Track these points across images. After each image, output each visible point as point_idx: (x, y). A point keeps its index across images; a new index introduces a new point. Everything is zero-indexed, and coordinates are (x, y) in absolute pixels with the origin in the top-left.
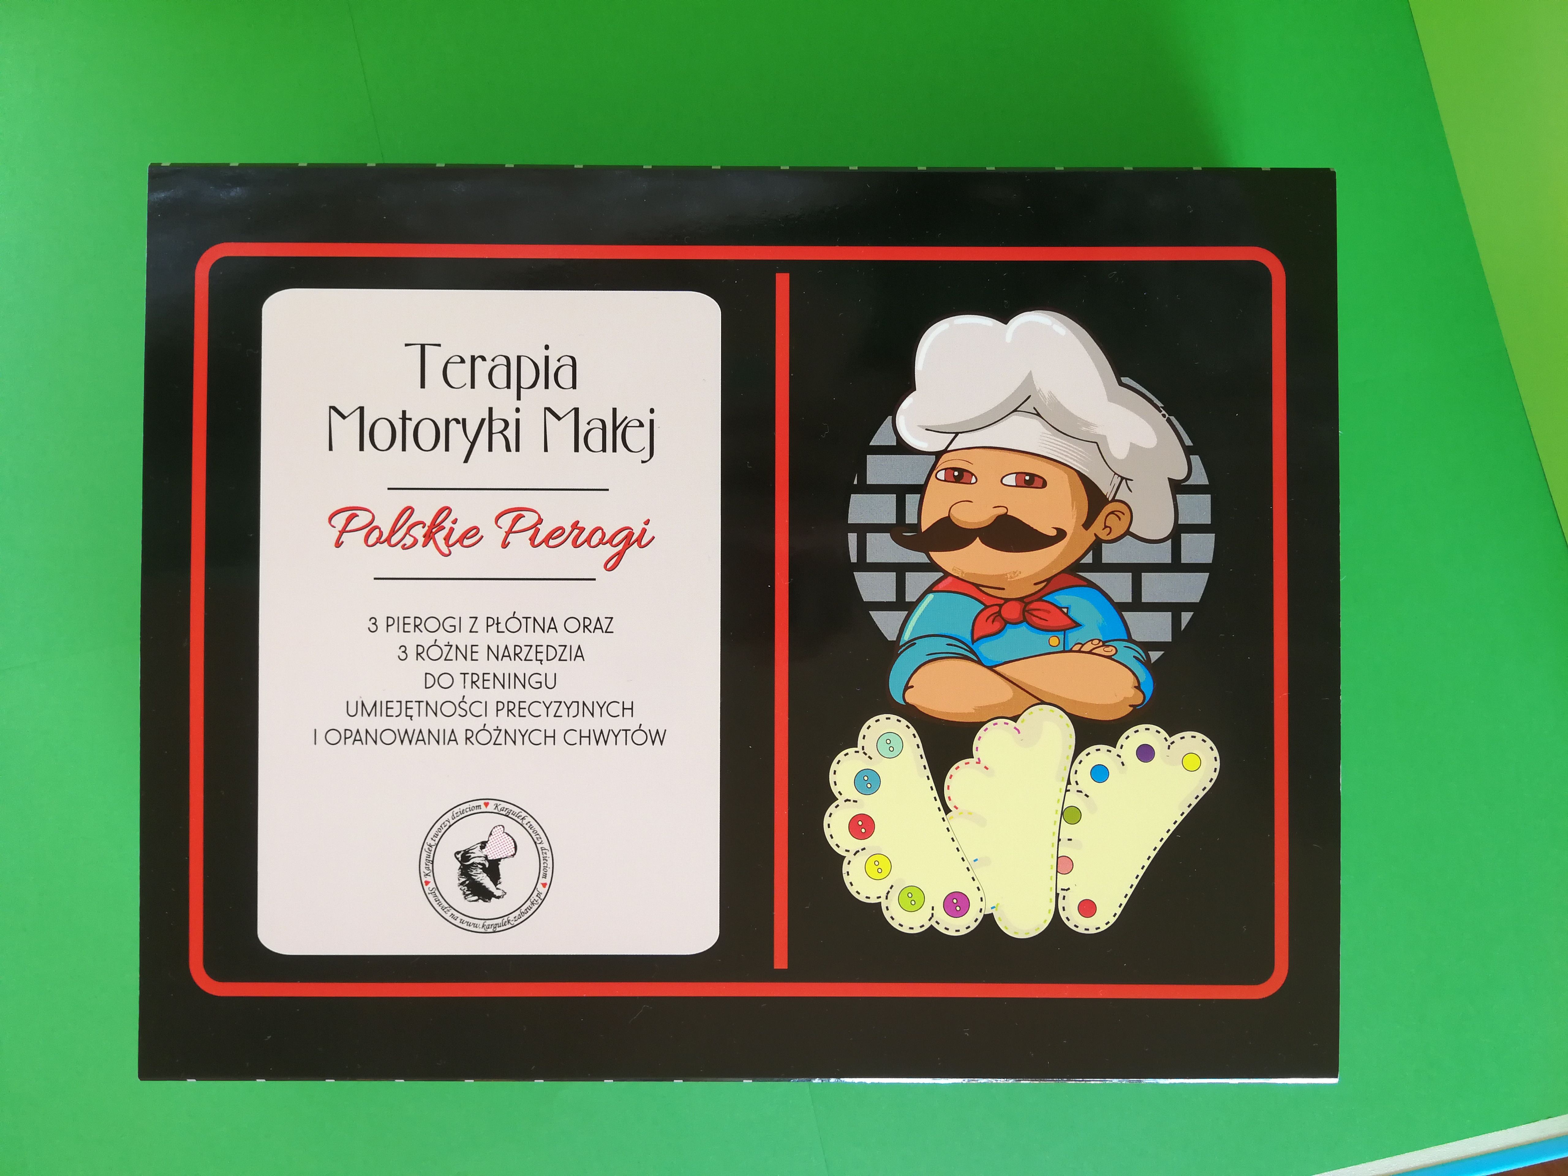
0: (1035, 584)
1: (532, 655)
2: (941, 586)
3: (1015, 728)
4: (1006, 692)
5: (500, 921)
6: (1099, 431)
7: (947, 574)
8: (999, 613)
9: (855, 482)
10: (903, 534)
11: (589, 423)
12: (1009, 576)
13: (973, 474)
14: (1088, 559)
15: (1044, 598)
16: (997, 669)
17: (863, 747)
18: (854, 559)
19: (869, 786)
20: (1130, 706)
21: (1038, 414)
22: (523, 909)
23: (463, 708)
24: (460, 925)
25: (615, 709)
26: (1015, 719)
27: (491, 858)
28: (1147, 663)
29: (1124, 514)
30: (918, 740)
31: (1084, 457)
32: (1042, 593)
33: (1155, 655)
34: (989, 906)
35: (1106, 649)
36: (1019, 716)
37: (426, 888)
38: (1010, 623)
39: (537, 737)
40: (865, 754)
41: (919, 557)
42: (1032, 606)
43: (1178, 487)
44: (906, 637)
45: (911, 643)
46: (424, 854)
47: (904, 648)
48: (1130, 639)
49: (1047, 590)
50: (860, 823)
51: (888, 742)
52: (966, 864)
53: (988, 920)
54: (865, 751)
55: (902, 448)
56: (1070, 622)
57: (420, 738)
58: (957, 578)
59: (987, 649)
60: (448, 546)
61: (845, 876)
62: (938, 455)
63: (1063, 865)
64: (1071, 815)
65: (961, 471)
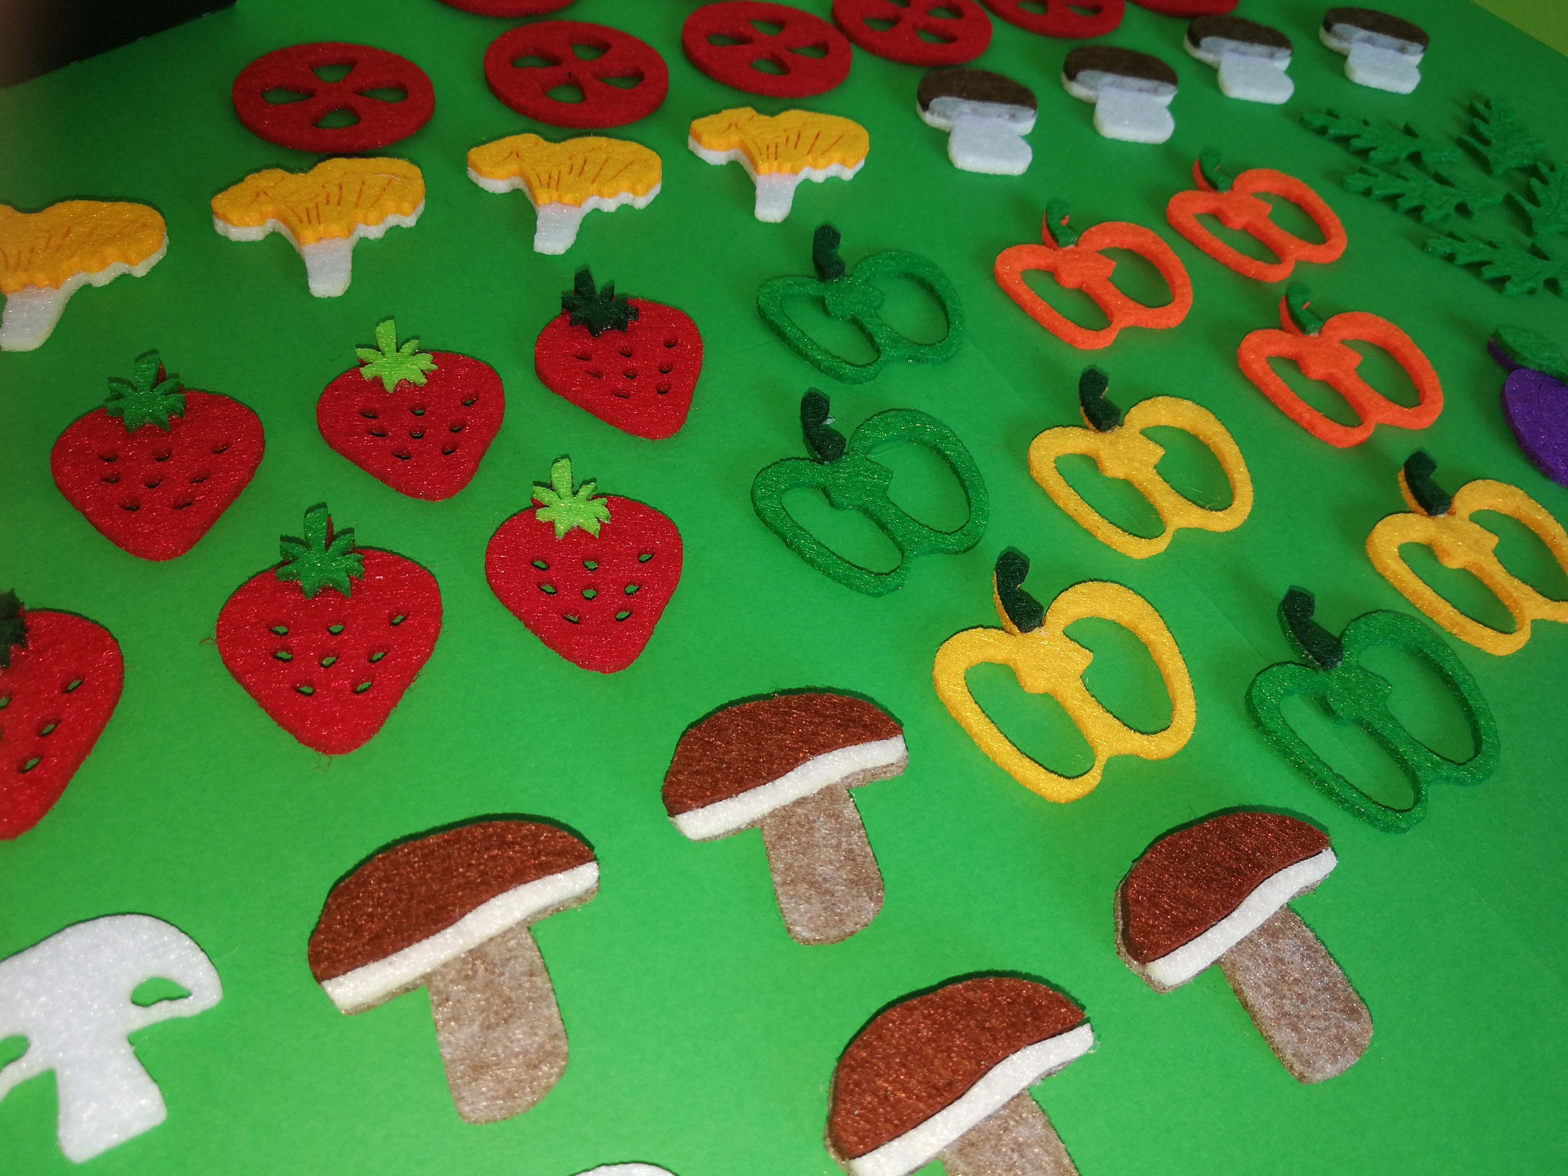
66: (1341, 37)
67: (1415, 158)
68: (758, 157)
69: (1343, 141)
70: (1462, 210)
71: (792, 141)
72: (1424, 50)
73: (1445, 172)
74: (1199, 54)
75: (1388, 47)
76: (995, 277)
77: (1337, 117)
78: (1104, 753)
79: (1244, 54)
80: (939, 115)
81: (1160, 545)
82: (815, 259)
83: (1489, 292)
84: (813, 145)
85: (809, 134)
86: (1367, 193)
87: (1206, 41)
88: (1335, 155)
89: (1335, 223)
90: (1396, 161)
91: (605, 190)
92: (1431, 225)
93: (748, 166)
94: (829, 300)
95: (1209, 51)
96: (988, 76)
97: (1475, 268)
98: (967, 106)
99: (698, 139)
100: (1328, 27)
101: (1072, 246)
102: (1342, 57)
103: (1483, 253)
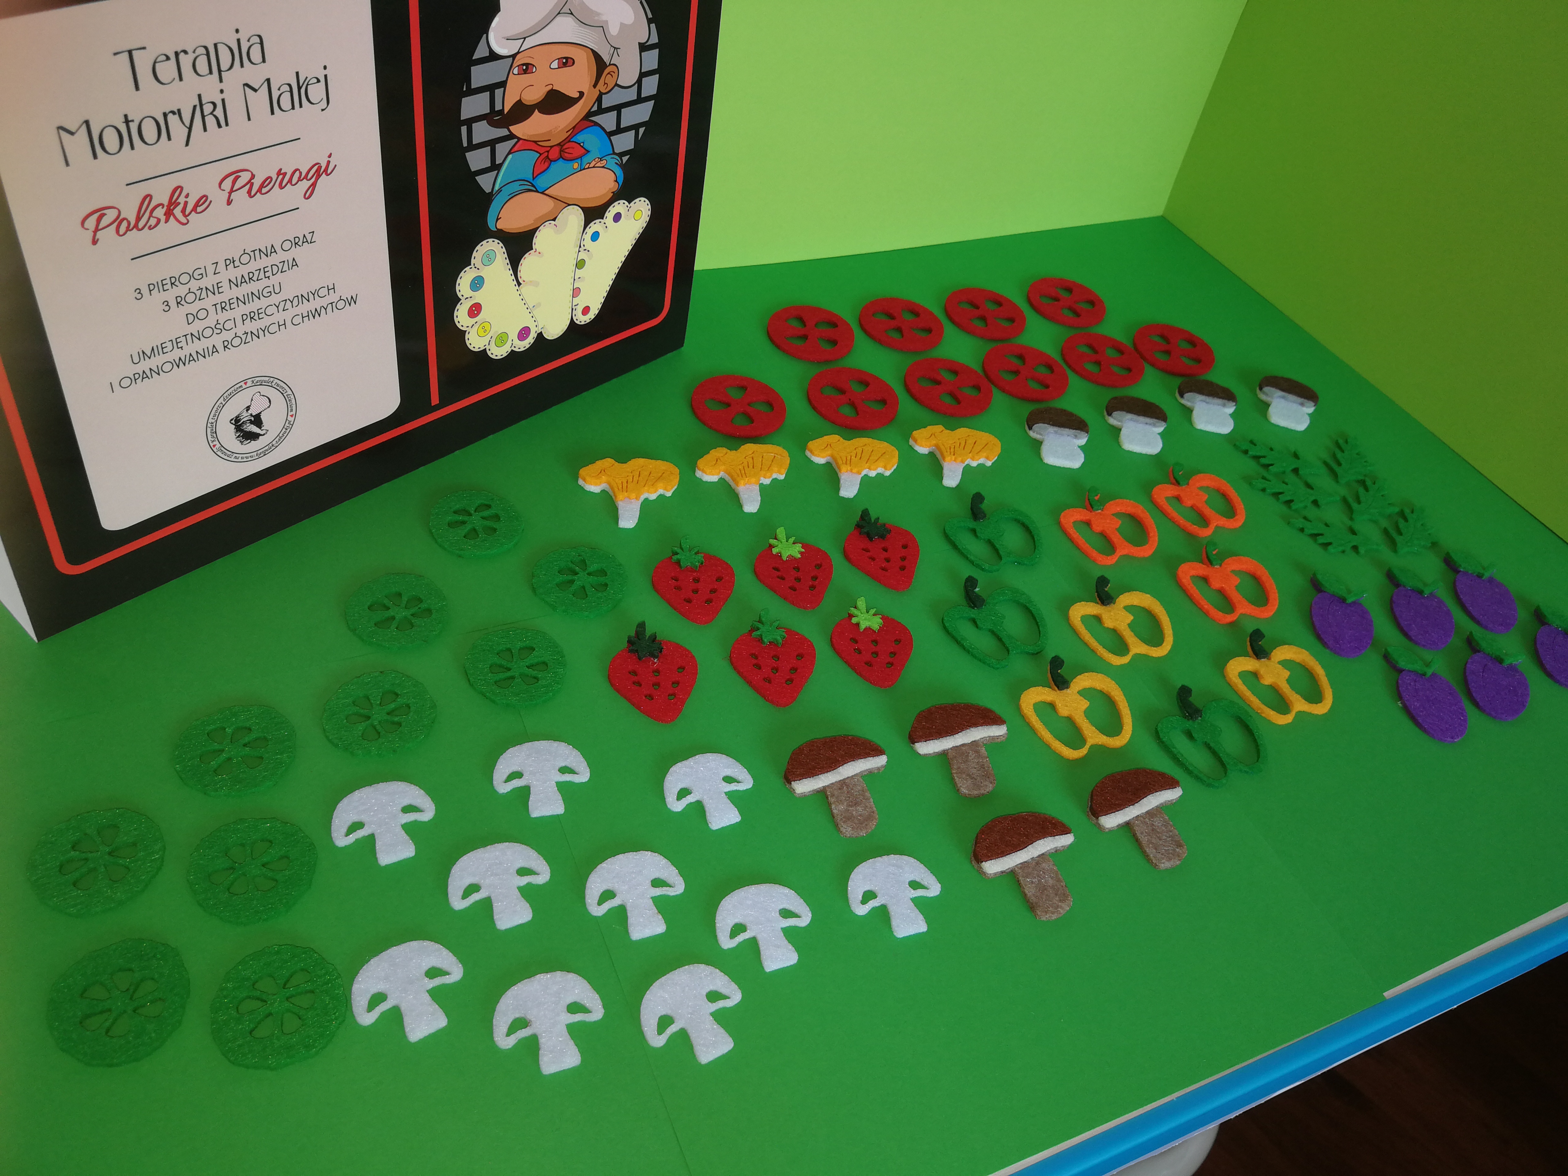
0: (567, 132)
1: (262, 275)
2: (516, 149)
3: (555, 225)
4: (548, 204)
5: (267, 447)
6: (604, 18)
7: (519, 139)
8: (547, 157)
9: (465, 89)
10: (494, 118)
11: (279, 89)
12: (553, 130)
13: (534, 66)
14: (595, 108)
15: (571, 140)
16: (546, 192)
17: (474, 264)
18: (465, 144)
19: (478, 286)
20: (612, 193)
21: (572, 14)
22: (281, 435)
23: (219, 328)
24: (243, 460)
25: (323, 292)
26: (554, 220)
27: (255, 414)
28: (622, 166)
29: (614, 73)
30: (504, 250)
31: (596, 39)
32: (570, 137)
33: (625, 159)
34: (540, 328)
35: (602, 162)
36: (557, 217)
37: (215, 449)
38: (553, 161)
39: (273, 329)
40: (475, 267)
41: (504, 132)
42: (565, 147)
43: (643, 48)
44: (497, 188)
45: (500, 190)
46: (209, 430)
47: (495, 195)
48: (614, 153)
49: (572, 135)
50: (474, 309)
51: (488, 256)
52: (529, 310)
53: (540, 335)
54: (475, 266)
55: (493, 57)
56: (584, 151)
57: (191, 359)
58: (525, 140)
59: (541, 182)
60: (185, 216)
61: (467, 341)
62: (514, 56)
63: (576, 292)
64: (580, 264)
65: (527, 65)
66: (1267, 394)
67: (1296, 471)
68: (945, 454)
69: (1257, 458)
70: (1315, 503)
71: (962, 445)
72: (1315, 406)
73: (1310, 480)
74: (1183, 401)
75: (1294, 402)
76: (1060, 524)
77: (1255, 445)
78: (1090, 742)
79: (1207, 403)
80: (1037, 433)
81: (1125, 660)
82: (972, 509)
83: (1320, 550)
84: (973, 447)
85: (971, 441)
86: (1264, 490)
87: (1187, 395)
88: (1251, 466)
89: (1241, 507)
90: (1284, 473)
91: (872, 467)
92: (1296, 511)
93: (939, 456)
94: (978, 530)
95: (1188, 401)
96: (1064, 412)
97: (1314, 536)
98: (1052, 429)
99: (916, 441)
100: (1261, 389)
101: (1100, 511)
102: (1267, 405)
103: (1321, 529)
